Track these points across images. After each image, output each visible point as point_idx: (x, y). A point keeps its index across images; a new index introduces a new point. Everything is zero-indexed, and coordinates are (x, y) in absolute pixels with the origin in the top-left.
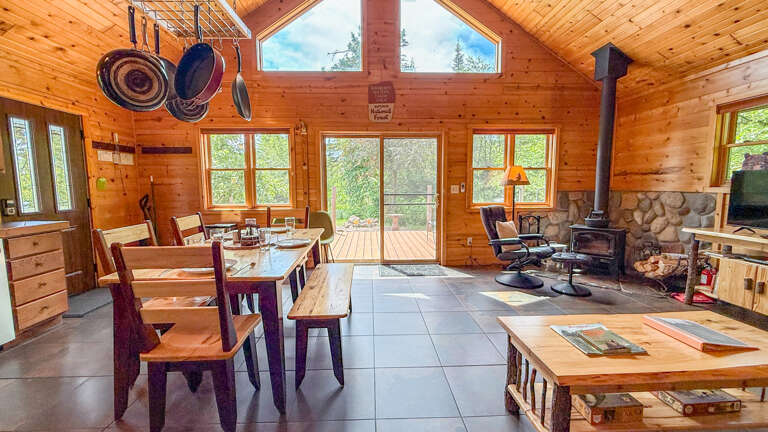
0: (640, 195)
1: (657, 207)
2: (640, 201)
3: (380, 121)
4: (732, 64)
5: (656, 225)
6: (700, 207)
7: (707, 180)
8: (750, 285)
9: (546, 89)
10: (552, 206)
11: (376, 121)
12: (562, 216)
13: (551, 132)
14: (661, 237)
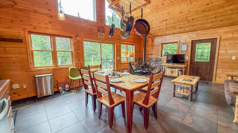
0: (148, 59)
1: (152, 61)
2: (148, 60)
3: (101, 38)
4: (163, 37)
5: (152, 64)
6: (159, 60)
7: (160, 56)
8: (171, 72)
9: (133, 35)
10: (134, 61)
11: (100, 38)
12: (136, 63)
13: (134, 45)
14: (153, 66)
